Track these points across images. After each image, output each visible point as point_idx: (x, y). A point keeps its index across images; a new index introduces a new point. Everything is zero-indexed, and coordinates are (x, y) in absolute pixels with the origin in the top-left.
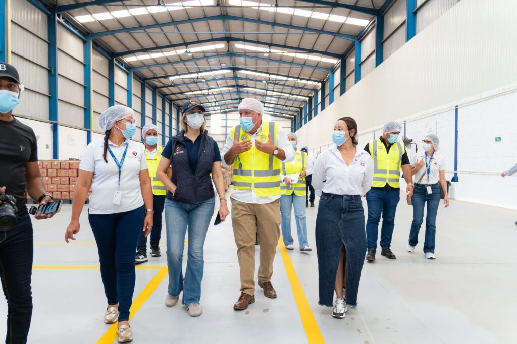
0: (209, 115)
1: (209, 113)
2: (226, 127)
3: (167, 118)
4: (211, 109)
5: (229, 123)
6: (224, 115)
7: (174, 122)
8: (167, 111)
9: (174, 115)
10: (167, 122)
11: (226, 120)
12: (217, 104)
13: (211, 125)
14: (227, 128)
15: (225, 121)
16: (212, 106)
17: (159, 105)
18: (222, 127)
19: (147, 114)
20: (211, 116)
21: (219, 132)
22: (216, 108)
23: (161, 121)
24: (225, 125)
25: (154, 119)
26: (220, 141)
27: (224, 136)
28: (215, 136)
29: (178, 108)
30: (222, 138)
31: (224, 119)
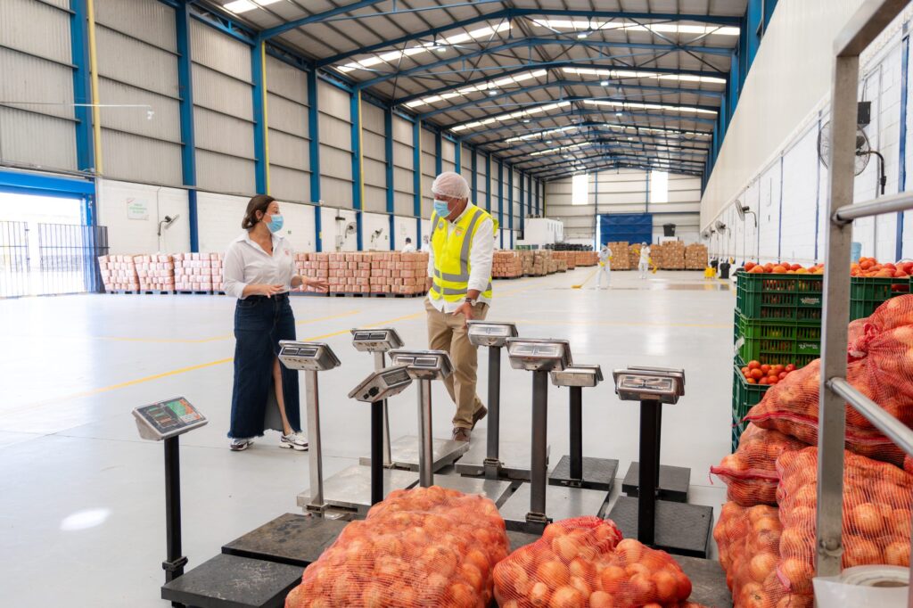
0: (571, 176)
1: (570, 174)
2: (596, 193)
3: (505, 189)
4: (573, 169)
5: (602, 188)
6: (592, 177)
7: (516, 192)
8: (505, 179)
9: (516, 182)
11: (596, 182)
12: (578, 162)
13: (573, 192)
14: (598, 195)
15: (594, 184)
16: (572, 166)
17: (494, 174)
18: (589, 193)
19: (478, 188)
20: (574, 178)
21: (586, 203)
22: (579, 168)
23: (497, 194)
24: (594, 191)
25: (488, 194)
26: (587, 216)
27: (594, 208)
28: (581, 208)
29: (522, 172)
30: (591, 211)
31: (593, 182)
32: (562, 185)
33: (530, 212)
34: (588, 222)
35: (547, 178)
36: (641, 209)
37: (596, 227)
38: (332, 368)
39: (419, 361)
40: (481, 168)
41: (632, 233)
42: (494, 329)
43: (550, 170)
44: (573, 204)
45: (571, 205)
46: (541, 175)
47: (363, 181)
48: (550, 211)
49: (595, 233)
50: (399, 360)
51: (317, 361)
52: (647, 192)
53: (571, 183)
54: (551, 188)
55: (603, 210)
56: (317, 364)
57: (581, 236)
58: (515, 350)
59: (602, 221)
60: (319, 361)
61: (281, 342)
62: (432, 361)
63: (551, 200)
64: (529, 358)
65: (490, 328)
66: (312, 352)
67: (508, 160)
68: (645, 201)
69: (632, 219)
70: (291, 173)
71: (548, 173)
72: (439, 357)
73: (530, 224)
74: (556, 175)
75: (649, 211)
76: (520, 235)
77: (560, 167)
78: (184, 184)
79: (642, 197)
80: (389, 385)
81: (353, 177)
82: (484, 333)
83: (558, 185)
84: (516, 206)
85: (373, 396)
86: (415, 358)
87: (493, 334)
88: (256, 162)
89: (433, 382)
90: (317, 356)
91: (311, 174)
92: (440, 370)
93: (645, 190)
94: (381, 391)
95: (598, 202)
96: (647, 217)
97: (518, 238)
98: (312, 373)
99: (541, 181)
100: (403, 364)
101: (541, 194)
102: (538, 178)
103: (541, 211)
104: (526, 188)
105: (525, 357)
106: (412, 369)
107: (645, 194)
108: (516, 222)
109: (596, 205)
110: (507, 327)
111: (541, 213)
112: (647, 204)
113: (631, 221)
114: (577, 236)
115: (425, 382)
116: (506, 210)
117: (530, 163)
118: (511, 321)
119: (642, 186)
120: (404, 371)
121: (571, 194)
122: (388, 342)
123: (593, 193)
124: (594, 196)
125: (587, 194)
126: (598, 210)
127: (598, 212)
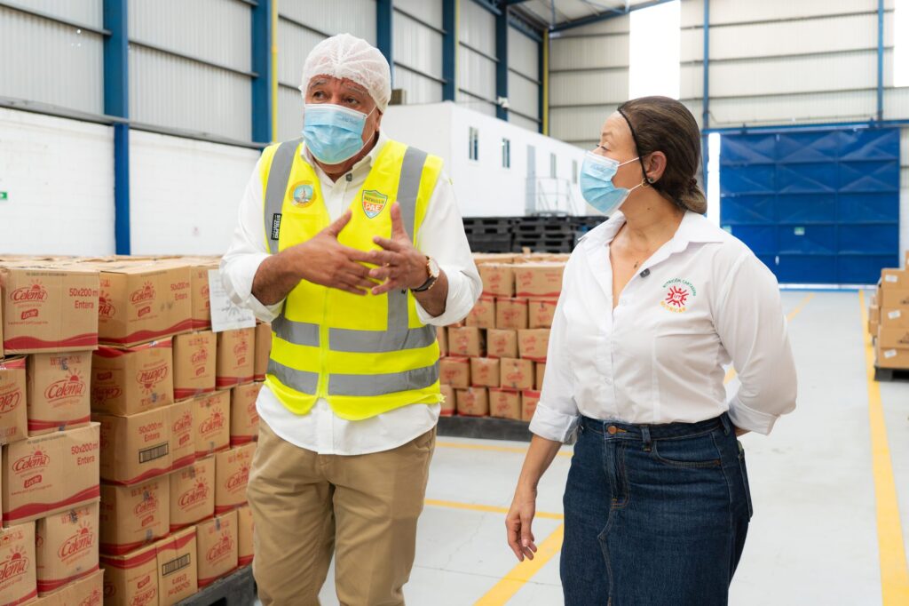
0: (624, 12)
2: (707, 62)
6: (693, 10)
11: (707, 27)
13: (632, 63)
14: (713, 69)
15: (701, 32)
18: (684, 64)
20: (632, 14)
24: (700, 57)
27: (699, 110)
31: (697, 27)
32: (596, 41)
36: (859, 109)
37: (704, 174)
41: (829, 189)
52: (880, 50)
53: (626, 34)
54: (566, 52)
55: (728, 115)
59: (726, 153)
63: (562, 89)
68: (874, 84)
69: (827, 143)
75: (886, 116)
79: (861, 72)
83: (585, 42)
93: (874, 44)
95: (712, 93)
96: (882, 132)
107: (874, 58)
109: (706, 100)
112: (880, 90)
113: (826, 152)
119: (861, 32)
121: (625, 68)
123: (697, 62)
124: (700, 70)
125: (679, 65)
126: (713, 118)
127: (712, 124)
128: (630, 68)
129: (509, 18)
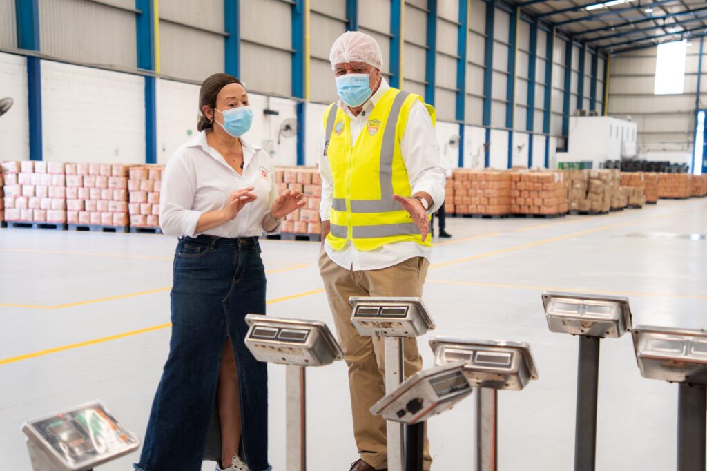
0: (654, 45)
1: (653, 40)
2: (699, 74)
3: (540, 66)
4: (659, 32)
6: (694, 46)
7: (557, 73)
8: (541, 51)
10: (540, 76)
11: (701, 54)
13: (658, 72)
14: (703, 78)
15: (697, 57)
17: (522, 42)
18: (686, 74)
19: (495, 66)
20: (659, 46)
21: (681, 90)
22: (670, 30)
23: (525, 75)
24: (696, 71)
25: (510, 76)
26: (680, 113)
27: (694, 99)
28: (669, 99)
29: (570, 39)
30: (688, 104)
31: (695, 55)
32: (638, 60)
33: (579, 105)
34: (682, 124)
35: (612, 49)
37: (694, 133)
38: (329, 362)
39: (481, 358)
40: (501, 30)
42: (591, 308)
43: (618, 35)
44: (656, 92)
45: (652, 95)
46: (603, 43)
47: (309, 52)
48: (614, 105)
49: (694, 142)
50: (448, 355)
51: (309, 350)
53: (655, 56)
54: (619, 65)
56: (308, 356)
57: (667, 146)
58: (650, 346)
60: (311, 350)
61: (249, 317)
62: (505, 359)
63: (616, 86)
64: (676, 361)
65: (584, 306)
66: (301, 336)
67: (547, 17)
70: (193, 36)
71: (615, 40)
72: (515, 352)
73: (579, 126)
74: (629, 42)
76: (561, 145)
77: (637, 30)
78: (19, 47)
80: (440, 395)
81: (294, 45)
82: (574, 314)
83: (631, 60)
84: (557, 97)
85: (414, 413)
86: (475, 352)
87: (589, 315)
88: (138, 15)
89: (500, 392)
90: (308, 343)
91: (226, 38)
92: (516, 374)
94: (426, 405)
95: (702, 90)
97: (558, 150)
98: (297, 370)
99: (601, 53)
100: (457, 362)
101: (600, 76)
102: (597, 48)
103: (598, 105)
104: (574, 65)
105: (668, 360)
106: (470, 370)
108: (556, 122)
109: (698, 94)
110: (614, 304)
111: (598, 108)
114: (661, 146)
115: (487, 393)
116: (539, 102)
117: (584, 22)
118: (621, 295)
120: (459, 373)
121: (653, 75)
122: (411, 322)
123: (694, 74)
124: (695, 78)
125: (683, 75)
126: (701, 103)
127: (701, 106)
128: (656, 76)
129: (599, 54)
